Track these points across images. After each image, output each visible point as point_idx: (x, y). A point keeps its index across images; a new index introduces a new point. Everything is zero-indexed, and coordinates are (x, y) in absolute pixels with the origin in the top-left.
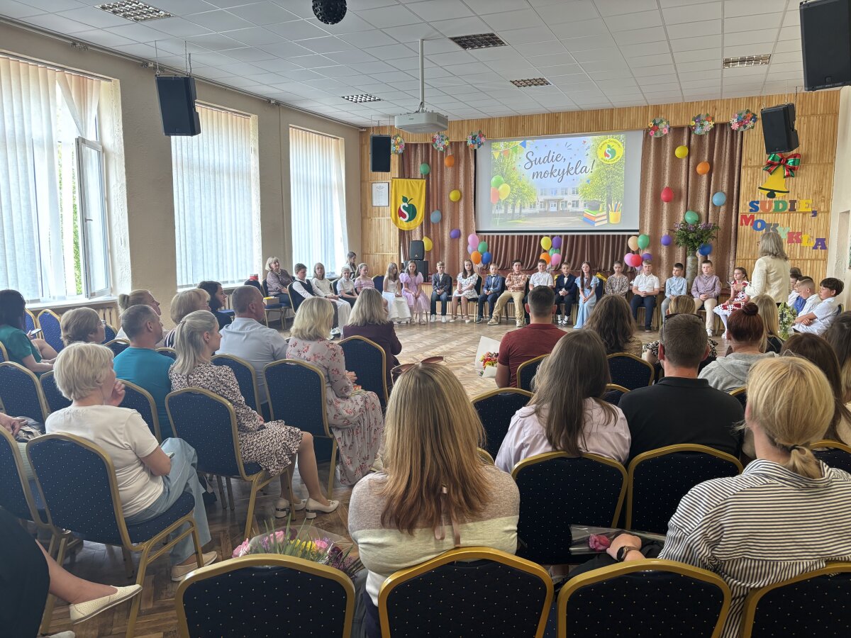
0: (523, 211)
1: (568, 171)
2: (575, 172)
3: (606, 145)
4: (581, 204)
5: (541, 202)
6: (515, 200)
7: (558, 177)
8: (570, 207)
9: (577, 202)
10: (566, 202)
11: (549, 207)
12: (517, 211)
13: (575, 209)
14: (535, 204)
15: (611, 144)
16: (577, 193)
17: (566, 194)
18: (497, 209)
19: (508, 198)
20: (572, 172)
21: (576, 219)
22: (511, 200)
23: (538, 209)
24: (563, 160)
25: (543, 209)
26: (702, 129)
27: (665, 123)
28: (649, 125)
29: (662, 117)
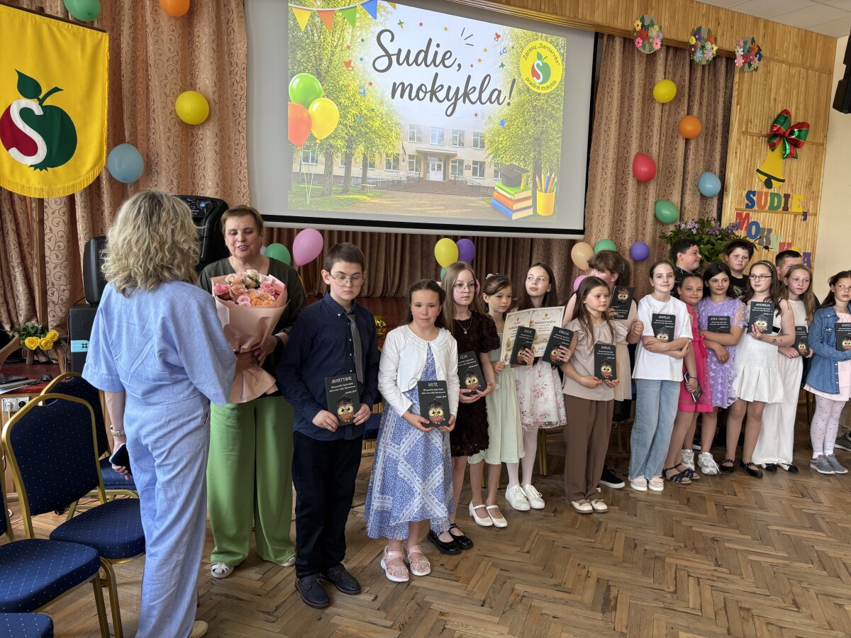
0: (371, 174)
1: (466, 95)
2: (480, 98)
3: (534, 53)
4: (489, 171)
5: (411, 157)
6: (350, 144)
7: (447, 103)
8: (468, 175)
9: (482, 164)
10: (461, 162)
11: (426, 172)
12: (356, 171)
13: (477, 181)
14: (396, 160)
15: (544, 52)
16: (483, 146)
17: (461, 144)
18: (306, 159)
19: (334, 136)
20: (474, 97)
21: (478, 202)
22: (340, 143)
23: (403, 173)
24: (456, 66)
25: (413, 174)
26: (703, 53)
27: (658, 29)
28: (635, 25)
29: (653, 15)
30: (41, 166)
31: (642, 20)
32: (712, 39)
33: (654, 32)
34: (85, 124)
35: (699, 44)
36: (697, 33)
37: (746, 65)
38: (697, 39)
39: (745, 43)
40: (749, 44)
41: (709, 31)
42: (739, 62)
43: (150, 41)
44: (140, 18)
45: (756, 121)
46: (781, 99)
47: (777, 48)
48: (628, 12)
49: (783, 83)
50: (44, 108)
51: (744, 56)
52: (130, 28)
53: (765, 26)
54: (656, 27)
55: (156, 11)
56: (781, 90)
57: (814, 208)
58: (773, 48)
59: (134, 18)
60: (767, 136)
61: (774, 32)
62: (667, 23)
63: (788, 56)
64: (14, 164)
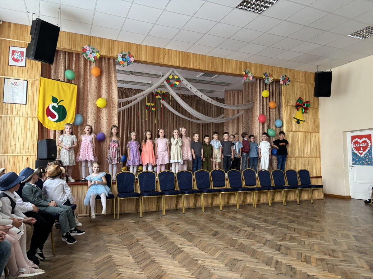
26: (268, 80)
27: (251, 74)
28: (243, 73)
29: (249, 69)
30: (57, 121)
31: (245, 71)
32: (271, 76)
33: (250, 74)
34: (69, 109)
35: (266, 78)
36: (265, 74)
37: (284, 84)
38: (265, 76)
39: (283, 77)
40: (284, 77)
41: (269, 73)
42: (282, 82)
43: (89, 84)
44: (86, 78)
45: (291, 101)
46: (299, 94)
47: (295, 78)
48: (240, 69)
49: (299, 89)
50: (58, 106)
51: (283, 81)
52: (83, 81)
53: (290, 71)
54: (250, 73)
55: (91, 76)
56: (299, 91)
57: (317, 130)
58: (294, 78)
59: (84, 78)
60: (295, 106)
61: (293, 73)
62: (254, 72)
63: (300, 80)
64: (49, 121)
